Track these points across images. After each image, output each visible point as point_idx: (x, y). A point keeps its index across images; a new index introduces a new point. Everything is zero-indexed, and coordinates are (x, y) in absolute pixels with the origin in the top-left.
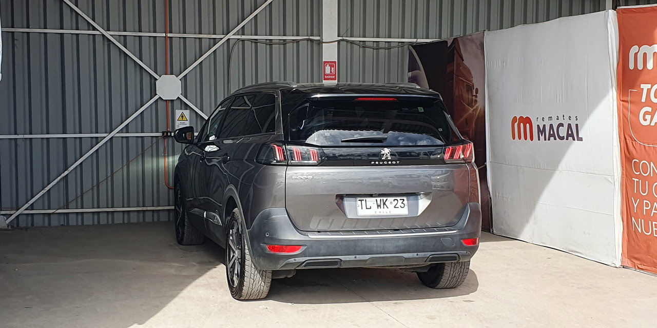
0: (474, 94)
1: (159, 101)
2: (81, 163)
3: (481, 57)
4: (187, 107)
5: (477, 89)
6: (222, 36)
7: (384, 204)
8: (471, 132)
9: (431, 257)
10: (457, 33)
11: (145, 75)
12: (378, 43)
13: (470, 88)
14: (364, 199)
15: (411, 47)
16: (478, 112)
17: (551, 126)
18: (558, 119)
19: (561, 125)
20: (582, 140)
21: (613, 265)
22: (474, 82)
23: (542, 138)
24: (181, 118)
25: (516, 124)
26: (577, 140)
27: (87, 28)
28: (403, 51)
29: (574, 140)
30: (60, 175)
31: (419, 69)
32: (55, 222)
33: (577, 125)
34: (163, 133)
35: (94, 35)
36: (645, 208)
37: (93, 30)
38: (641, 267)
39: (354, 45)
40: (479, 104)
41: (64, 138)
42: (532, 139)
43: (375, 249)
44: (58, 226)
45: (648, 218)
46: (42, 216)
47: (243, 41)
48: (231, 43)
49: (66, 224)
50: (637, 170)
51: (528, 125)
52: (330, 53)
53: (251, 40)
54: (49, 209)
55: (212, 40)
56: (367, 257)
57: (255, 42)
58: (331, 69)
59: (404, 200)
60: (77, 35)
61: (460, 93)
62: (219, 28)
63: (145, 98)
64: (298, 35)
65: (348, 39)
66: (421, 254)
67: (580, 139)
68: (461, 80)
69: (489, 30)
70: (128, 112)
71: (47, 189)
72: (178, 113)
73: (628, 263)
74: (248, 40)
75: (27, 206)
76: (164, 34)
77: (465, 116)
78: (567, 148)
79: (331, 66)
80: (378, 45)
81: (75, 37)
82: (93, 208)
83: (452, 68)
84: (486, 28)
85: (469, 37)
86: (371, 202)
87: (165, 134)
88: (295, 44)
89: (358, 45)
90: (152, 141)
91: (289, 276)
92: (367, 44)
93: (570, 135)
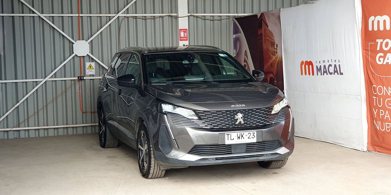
0: (276, 48)
1: (76, 58)
2: (27, 99)
3: (279, 25)
4: (93, 60)
5: (277, 45)
6: (114, 15)
8: (274, 71)
10: (263, 10)
11: (66, 41)
13: (273, 44)
15: (234, 19)
16: (278, 59)
17: (325, 66)
18: (328, 62)
19: (330, 65)
21: (362, 150)
22: (275, 40)
23: (319, 74)
24: (89, 68)
25: (303, 66)
26: (340, 74)
27: (29, 13)
28: (229, 22)
29: (338, 74)
30: (14, 106)
31: (240, 33)
32: (11, 136)
33: (339, 65)
34: (78, 77)
35: (33, 17)
36: (381, 114)
37: (33, 14)
38: (379, 151)
39: (198, 18)
40: (279, 54)
41: (16, 83)
42: (313, 74)
44: (14, 139)
45: (383, 120)
46: (3, 132)
47: (128, 17)
48: (120, 19)
49: (18, 138)
50: (375, 91)
51: (311, 66)
52: (183, 24)
53: (133, 17)
54: (7, 127)
55: (108, 18)
57: (136, 18)
58: (184, 34)
60: (23, 17)
61: (267, 47)
62: (112, 10)
63: (66, 56)
64: (162, 13)
65: (194, 14)
67: (342, 74)
68: (268, 39)
69: (283, 8)
70: (56, 66)
71: (6, 115)
72: (88, 64)
73: (371, 148)
74: (131, 17)
76: (78, 14)
77: (271, 61)
79: (184, 32)
80: (213, 18)
81: (21, 18)
82: (35, 126)
83: (261, 32)
84: (281, 6)
85: (271, 12)
87: (80, 78)
88: (161, 19)
89: (201, 18)
90: (71, 82)
92: (207, 18)
93: (336, 71)
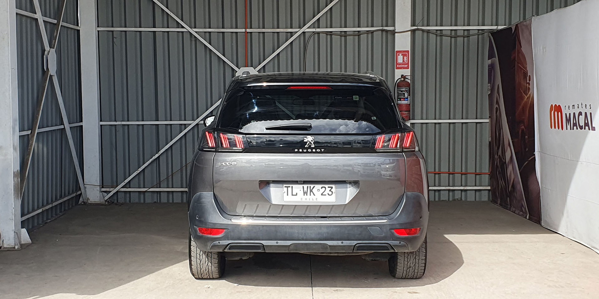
0: (528, 82)
2: (172, 146)
5: (530, 76)
6: (297, 30)
7: (311, 191)
8: (526, 120)
9: (357, 245)
11: (227, 68)
12: (456, 31)
13: (525, 74)
14: (291, 186)
15: (490, 35)
16: (530, 100)
17: (574, 114)
18: (578, 108)
19: (580, 114)
20: (595, 130)
22: (528, 69)
23: (569, 127)
25: (553, 112)
26: (592, 130)
28: (483, 39)
29: (589, 129)
30: (152, 158)
31: (495, 57)
32: (149, 199)
33: (591, 113)
35: (183, 32)
37: (181, 28)
39: (430, 34)
40: (531, 92)
41: (157, 125)
42: (562, 129)
43: (296, 235)
44: (152, 203)
46: (137, 193)
47: (318, 33)
48: (307, 35)
49: (158, 202)
51: (560, 113)
52: (402, 42)
53: (327, 33)
54: (144, 187)
55: (288, 34)
56: (289, 243)
57: (330, 35)
58: (403, 58)
59: (332, 188)
60: (168, 32)
61: (519, 80)
62: (295, 22)
64: (372, 26)
65: (423, 28)
66: (346, 243)
67: (594, 129)
68: (520, 67)
70: (213, 101)
71: (142, 168)
74: (323, 32)
75: (123, 184)
76: (244, 30)
77: (522, 104)
78: (585, 137)
79: (404, 55)
80: (456, 34)
81: (166, 34)
82: (182, 187)
83: (514, 55)
84: (534, 13)
86: (298, 188)
88: (370, 35)
89: (435, 34)
91: (244, 258)
92: (444, 32)
93: (586, 124)
